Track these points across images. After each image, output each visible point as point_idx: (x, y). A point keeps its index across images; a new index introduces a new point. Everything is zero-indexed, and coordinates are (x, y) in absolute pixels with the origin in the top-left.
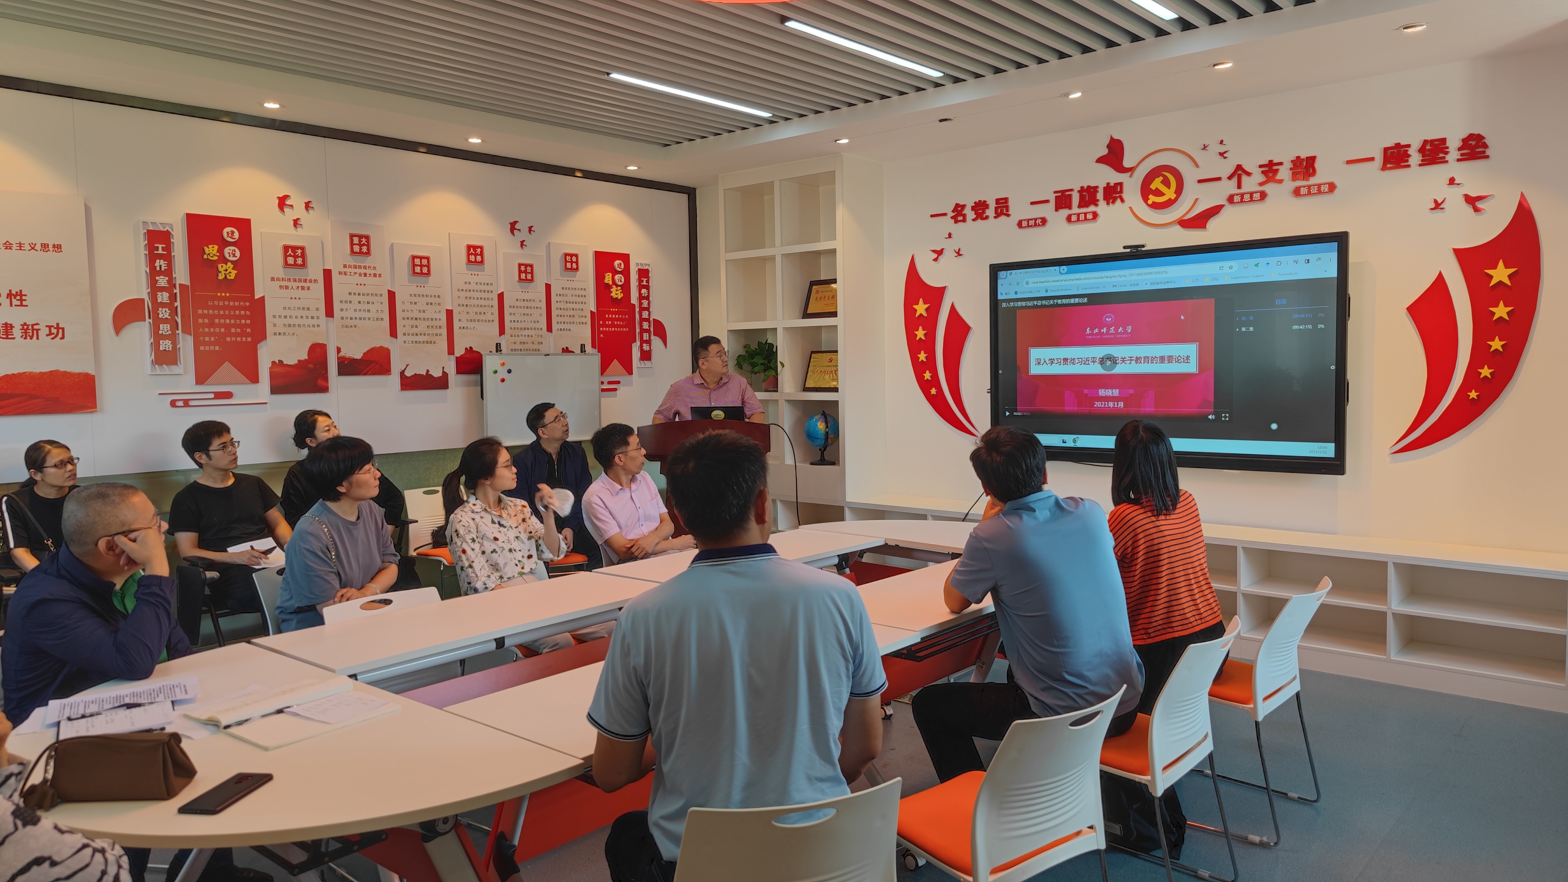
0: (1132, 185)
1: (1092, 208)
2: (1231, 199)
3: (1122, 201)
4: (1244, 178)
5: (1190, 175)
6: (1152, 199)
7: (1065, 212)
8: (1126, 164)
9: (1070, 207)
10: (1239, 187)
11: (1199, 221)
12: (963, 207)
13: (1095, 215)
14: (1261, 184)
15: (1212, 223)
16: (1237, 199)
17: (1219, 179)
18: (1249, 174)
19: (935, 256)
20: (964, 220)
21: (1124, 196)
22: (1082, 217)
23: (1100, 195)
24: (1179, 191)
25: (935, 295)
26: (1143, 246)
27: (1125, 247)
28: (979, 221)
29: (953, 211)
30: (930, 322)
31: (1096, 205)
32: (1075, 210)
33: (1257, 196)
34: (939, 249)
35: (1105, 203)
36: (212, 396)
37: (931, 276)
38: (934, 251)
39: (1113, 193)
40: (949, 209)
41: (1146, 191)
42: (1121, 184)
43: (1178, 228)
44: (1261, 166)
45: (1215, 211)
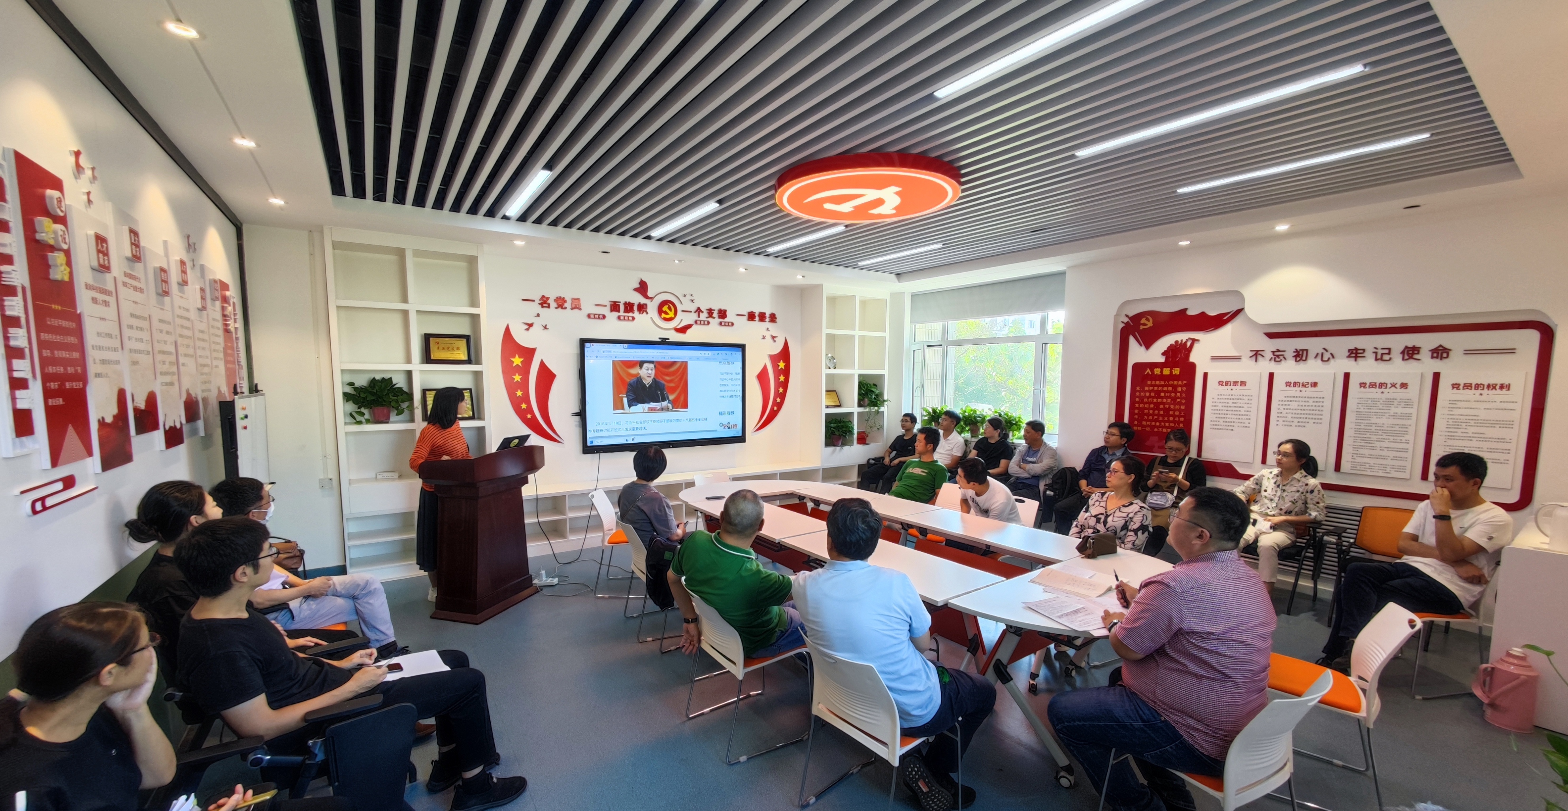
1: (630, 314)
2: (696, 322)
3: (647, 313)
4: (701, 314)
5: (680, 308)
6: (663, 315)
7: (616, 314)
8: (650, 294)
9: (619, 311)
10: (699, 316)
11: (683, 330)
12: (548, 298)
13: (634, 318)
14: (707, 318)
15: (689, 331)
16: (699, 322)
17: (691, 312)
18: (702, 312)
19: (527, 327)
20: (549, 307)
21: (648, 310)
22: (626, 318)
23: (635, 308)
24: (676, 313)
25: (529, 354)
26: (668, 339)
27: (660, 338)
28: (560, 309)
29: (540, 300)
30: (525, 370)
31: (634, 313)
32: (622, 313)
33: (706, 323)
34: (530, 323)
35: (638, 313)
37: (523, 340)
38: (526, 324)
39: (642, 308)
40: (537, 299)
41: (660, 311)
42: (646, 305)
43: (673, 332)
44: (707, 310)
45: (689, 326)
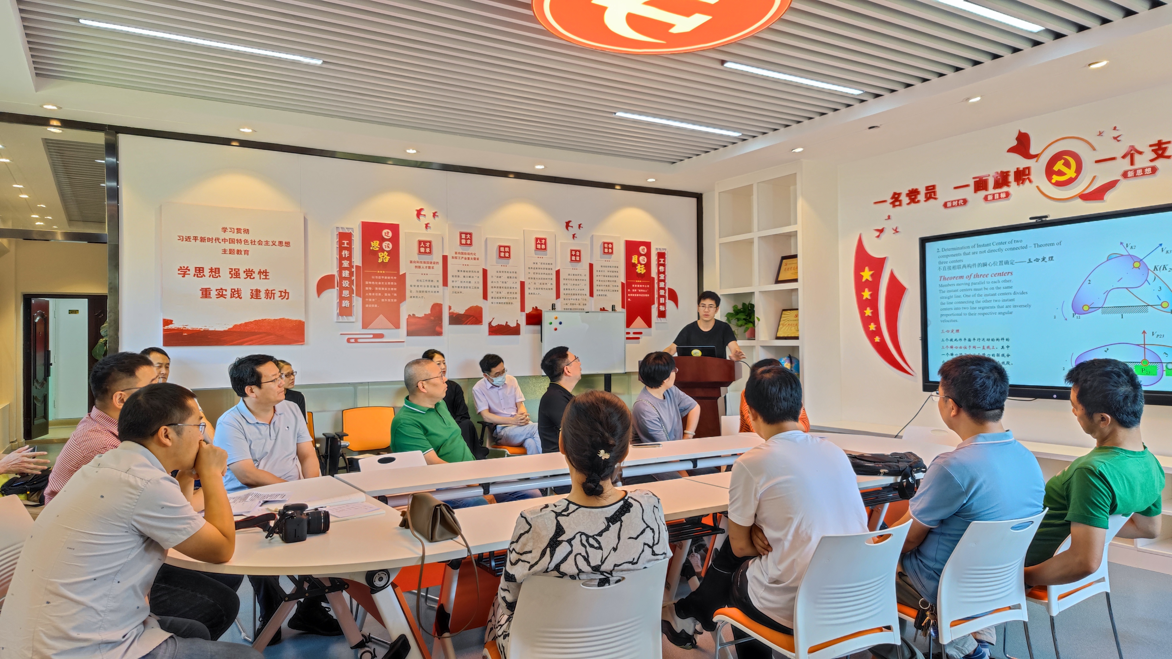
0: (1038, 168)
1: (1005, 189)
2: (1125, 175)
3: (1030, 181)
4: (1137, 157)
5: (1088, 157)
6: (1055, 178)
7: (982, 194)
8: (1033, 151)
9: (986, 188)
10: (1132, 163)
11: (1098, 194)
12: (899, 194)
13: (1008, 194)
14: (1152, 161)
15: (1109, 196)
16: (1130, 174)
17: (1113, 159)
18: (1140, 153)
19: (877, 233)
20: (900, 205)
21: (1032, 177)
22: (997, 196)
23: (1011, 178)
24: (1079, 170)
25: (878, 264)
26: (1046, 217)
27: (1031, 218)
28: (913, 205)
29: (892, 198)
30: (874, 286)
31: (1008, 186)
32: (991, 191)
33: (1148, 171)
34: (880, 228)
35: (1016, 183)
36: (371, 336)
37: (874, 250)
38: (877, 230)
39: (1022, 176)
40: (888, 197)
41: (1050, 172)
42: (1028, 168)
43: (1079, 201)
44: (1151, 146)
45: (1112, 185)
